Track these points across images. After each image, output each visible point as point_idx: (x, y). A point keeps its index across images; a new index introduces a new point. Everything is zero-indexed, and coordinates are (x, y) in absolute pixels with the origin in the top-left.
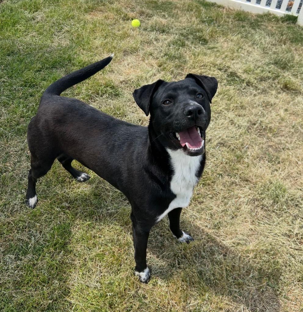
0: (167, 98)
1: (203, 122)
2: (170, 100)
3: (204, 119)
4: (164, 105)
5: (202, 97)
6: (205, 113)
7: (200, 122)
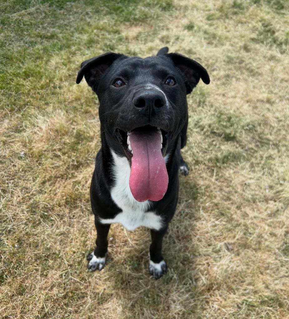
0: (119, 75)
1: (163, 122)
2: (123, 79)
3: (166, 117)
4: (113, 87)
5: (174, 84)
6: (168, 107)
7: (158, 121)
